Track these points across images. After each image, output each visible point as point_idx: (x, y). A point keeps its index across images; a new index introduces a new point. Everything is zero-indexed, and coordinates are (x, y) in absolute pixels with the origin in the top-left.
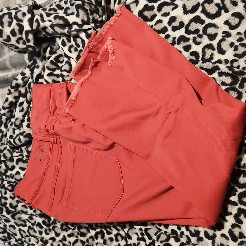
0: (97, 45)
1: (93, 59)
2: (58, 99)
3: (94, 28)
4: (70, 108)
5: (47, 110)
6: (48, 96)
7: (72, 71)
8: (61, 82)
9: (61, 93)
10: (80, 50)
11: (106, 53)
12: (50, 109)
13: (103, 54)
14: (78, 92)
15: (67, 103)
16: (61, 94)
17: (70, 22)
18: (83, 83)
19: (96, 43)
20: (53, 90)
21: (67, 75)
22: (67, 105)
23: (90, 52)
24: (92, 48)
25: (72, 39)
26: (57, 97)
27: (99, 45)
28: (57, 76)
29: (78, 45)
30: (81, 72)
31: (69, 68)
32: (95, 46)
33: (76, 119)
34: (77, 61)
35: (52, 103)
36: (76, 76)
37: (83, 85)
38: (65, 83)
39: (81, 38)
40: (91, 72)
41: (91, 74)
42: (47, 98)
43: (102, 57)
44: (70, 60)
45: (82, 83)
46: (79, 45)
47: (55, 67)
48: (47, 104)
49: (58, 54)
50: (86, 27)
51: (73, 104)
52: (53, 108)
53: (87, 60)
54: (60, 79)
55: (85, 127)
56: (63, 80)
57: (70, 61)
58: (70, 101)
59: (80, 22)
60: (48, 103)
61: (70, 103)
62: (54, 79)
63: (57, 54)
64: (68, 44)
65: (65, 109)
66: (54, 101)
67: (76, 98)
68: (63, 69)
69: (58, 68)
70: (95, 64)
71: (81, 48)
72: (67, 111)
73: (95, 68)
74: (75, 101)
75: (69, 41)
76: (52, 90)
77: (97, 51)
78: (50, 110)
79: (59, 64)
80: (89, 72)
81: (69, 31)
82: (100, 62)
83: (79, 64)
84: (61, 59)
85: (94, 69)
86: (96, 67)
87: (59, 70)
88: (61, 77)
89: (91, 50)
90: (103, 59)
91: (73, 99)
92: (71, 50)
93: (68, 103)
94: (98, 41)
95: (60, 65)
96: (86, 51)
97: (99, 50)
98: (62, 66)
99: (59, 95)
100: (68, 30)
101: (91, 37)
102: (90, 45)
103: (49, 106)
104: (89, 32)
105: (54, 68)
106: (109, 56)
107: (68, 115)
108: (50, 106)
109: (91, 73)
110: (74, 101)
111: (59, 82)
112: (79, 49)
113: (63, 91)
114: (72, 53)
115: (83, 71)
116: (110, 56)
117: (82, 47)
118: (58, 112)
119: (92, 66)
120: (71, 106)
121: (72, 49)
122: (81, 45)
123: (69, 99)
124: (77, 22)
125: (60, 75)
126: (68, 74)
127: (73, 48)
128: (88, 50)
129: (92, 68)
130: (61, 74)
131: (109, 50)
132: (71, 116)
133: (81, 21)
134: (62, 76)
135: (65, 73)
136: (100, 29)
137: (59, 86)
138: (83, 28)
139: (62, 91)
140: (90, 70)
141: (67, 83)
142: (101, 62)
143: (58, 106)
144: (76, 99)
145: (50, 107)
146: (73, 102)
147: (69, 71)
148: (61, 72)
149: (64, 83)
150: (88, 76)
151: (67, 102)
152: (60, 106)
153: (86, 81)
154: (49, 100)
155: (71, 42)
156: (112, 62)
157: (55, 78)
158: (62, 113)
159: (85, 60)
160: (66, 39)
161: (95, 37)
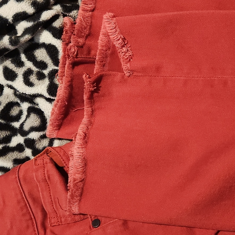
0: (84, 44)
1: (88, 76)
2: (43, 195)
3: (62, 13)
4: (80, 200)
5: (28, 227)
6: (19, 197)
7: (48, 124)
8: (32, 158)
9: (47, 178)
10: (49, 74)
11: (109, 52)
12: (33, 223)
13: (104, 57)
14: (84, 158)
15: (69, 194)
16: (47, 180)
17: (8, 18)
18: (86, 134)
19: (81, 41)
20: (25, 179)
21: (39, 137)
22: (72, 196)
23: (74, 65)
24: (77, 54)
25: (23, 57)
26: (39, 191)
27: (88, 42)
28: (20, 148)
29: (42, 65)
30: (69, 117)
31: (39, 120)
32: (82, 47)
33: (99, 218)
34: (53, 96)
35: (32, 207)
36: (61, 129)
37: (88, 138)
38: (44, 153)
39: (44, 45)
40: (91, 107)
41: (93, 111)
42: (19, 202)
43: (104, 65)
44: (35, 104)
45: (84, 134)
46: (45, 63)
47: (8, 133)
48: (24, 215)
49: (5, 105)
50: (46, 15)
51: (83, 189)
52: (39, 216)
53: (74, 85)
54: (28, 152)
55: (131, 225)
56: (36, 152)
57: (36, 107)
58: (75, 185)
59: (30, 10)
60: (25, 211)
61: (77, 190)
62: (14, 158)
63: (2, 104)
64: (20, 72)
65: (71, 207)
66: (36, 200)
67: (84, 172)
68: (26, 128)
69: (14, 132)
70: (95, 85)
71: (51, 67)
72: (76, 209)
73: (96, 94)
74: (83, 179)
75: (20, 64)
76: (21, 180)
77: (88, 57)
78: (33, 226)
79: (13, 125)
80: (87, 109)
81: (13, 38)
82: (104, 77)
83: (60, 101)
84: (14, 112)
85: (95, 99)
86: (98, 93)
87: (19, 135)
88: (28, 147)
89: (76, 59)
90: (106, 68)
91: (78, 176)
92: (31, 80)
93: (72, 191)
94: (83, 34)
95: (16, 125)
96: (66, 66)
97: (93, 52)
98: (22, 125)
99: (43, 184)
100: (10, 38)
101: (64, 33)
102: (70, 49)
103: (28, 217)
104: (57, 24)
105: (6, 135)
106: (117, 57)
107: (77, 218)
108: (31, 215)
109: (92, 109)
110: (83, 182)
111: (28, 159)
112: (46, 72)
113: (48, 171)
114: (35, 86)
115: (72, 113)
116: (121, 55)
117: (52, 64)
118: (53, 221)
119: (90, 93)
120: (81, 195)
121: (33, 78)
122: (48, 60)
123: (69, 181)
124: (22, 11)
125: (24, 144)
126: (41, 133)
127: (34, 75)
128: (71, 62)
129: (91, 97)
130: (26, 141)
131: (115, 43)
132: (86, 217)
133: (30, 6)
134: (30, 143)
135: (34, 135)
136: (75, 11)
137: (35, 165)
138: (41, 20)
139: (46, 172)
140: (88, 104)
141: (47, 152)
142: (106, 75)
143: (48, 209)
144: (85, 175)
145: (32, 219)
146: (81, 185)
147: (42, 127)
148: (25, 138)
149: (41, 155)
150: (89, 118)
151: (69, 190)
152: (54, 205)
153: (90, 127)
154: (24, 204)
155: (25, 65)
156: (130, 65)
157: (16, 155)
158: (63, 220)
159: (71, 87)
160: (10, 62)
161: (75, 28)
